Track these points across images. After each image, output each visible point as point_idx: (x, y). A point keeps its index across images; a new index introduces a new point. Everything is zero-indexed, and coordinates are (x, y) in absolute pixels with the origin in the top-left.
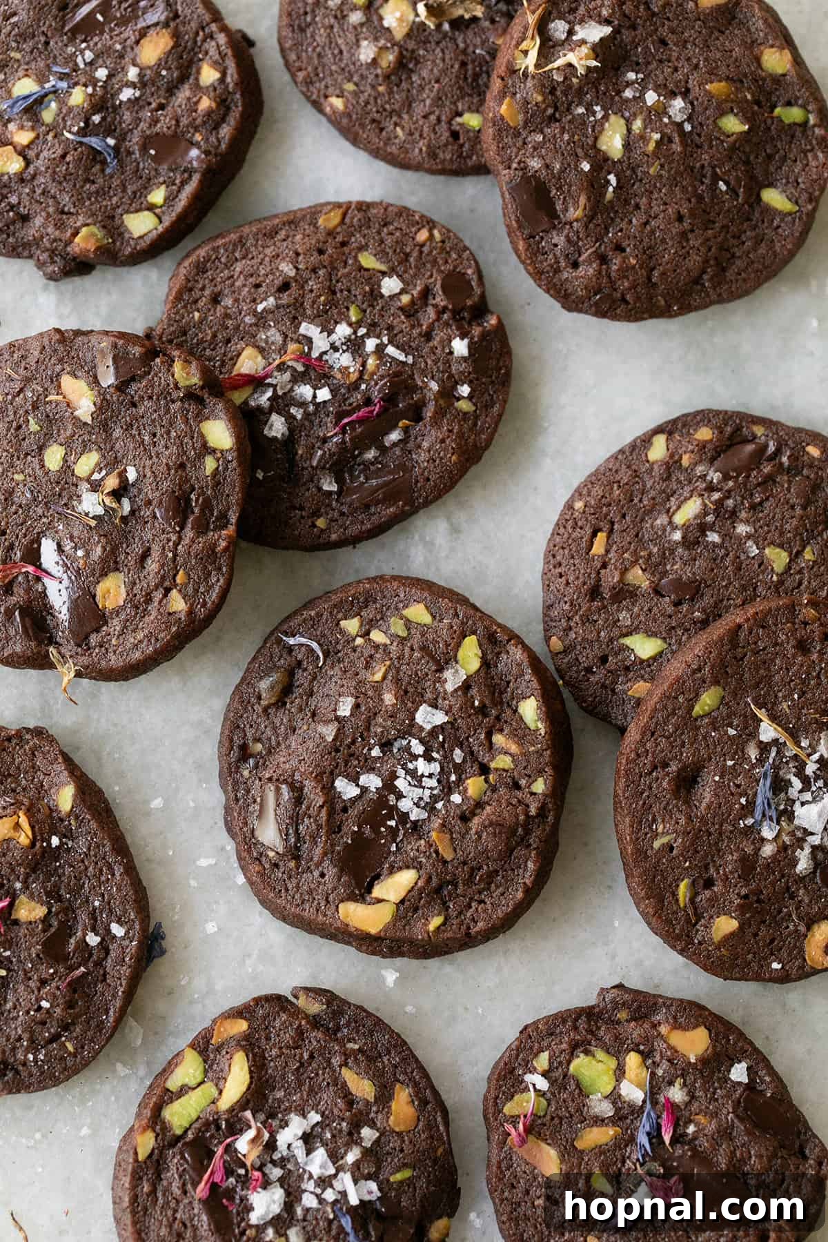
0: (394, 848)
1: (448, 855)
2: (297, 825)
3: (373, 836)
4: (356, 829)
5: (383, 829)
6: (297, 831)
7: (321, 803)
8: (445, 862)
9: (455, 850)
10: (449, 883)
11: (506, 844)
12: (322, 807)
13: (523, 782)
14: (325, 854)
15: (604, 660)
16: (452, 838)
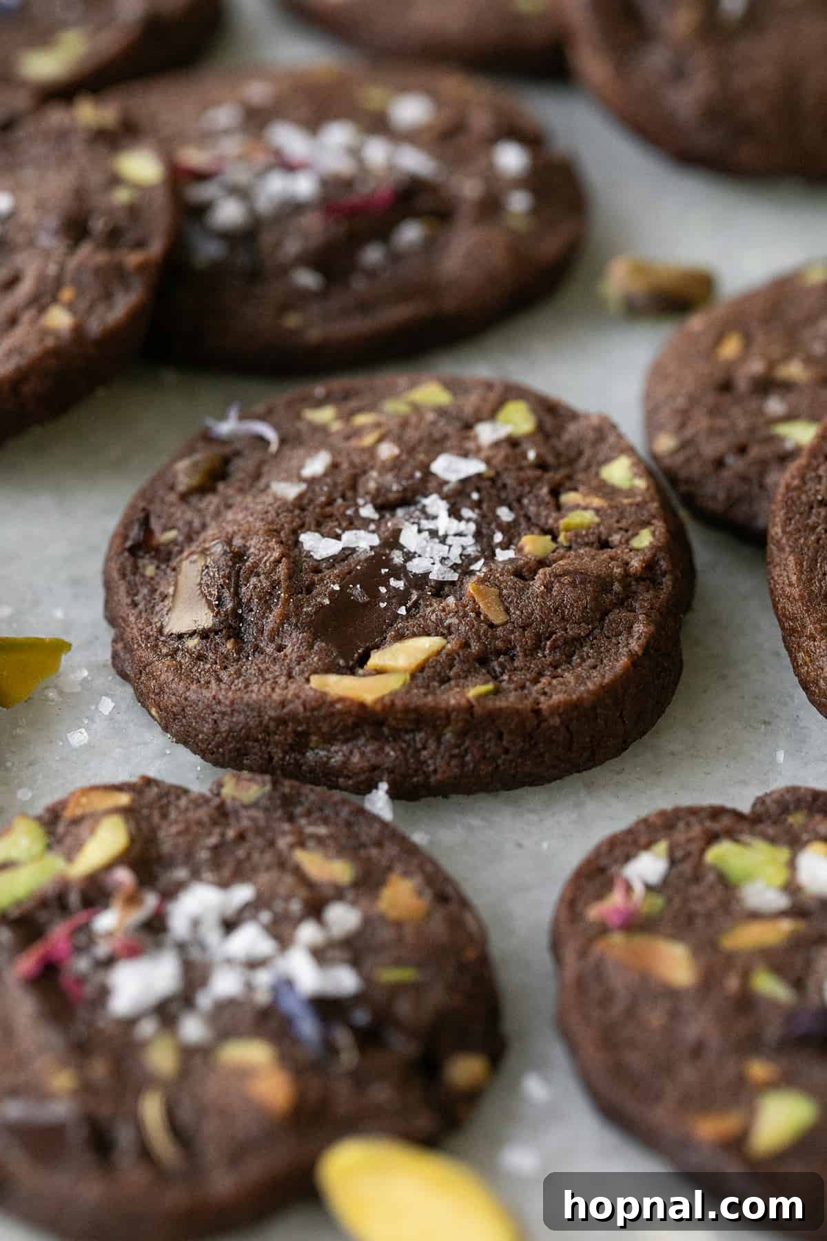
0: (402, 611)
1: (497, 617)
2: (237, 586)
3: (366, 599)
4: (337, 588)
5: (383, 590)
6: (236, 594)
7: (276, 554)
8: (492, 626)
9: (507, 611)
10: (498, 653)
11: (595, 599)
12: (278, 561)
13: (616, 538)
14: (285, 617)
15: (742, 450)
16: (500, 595)
